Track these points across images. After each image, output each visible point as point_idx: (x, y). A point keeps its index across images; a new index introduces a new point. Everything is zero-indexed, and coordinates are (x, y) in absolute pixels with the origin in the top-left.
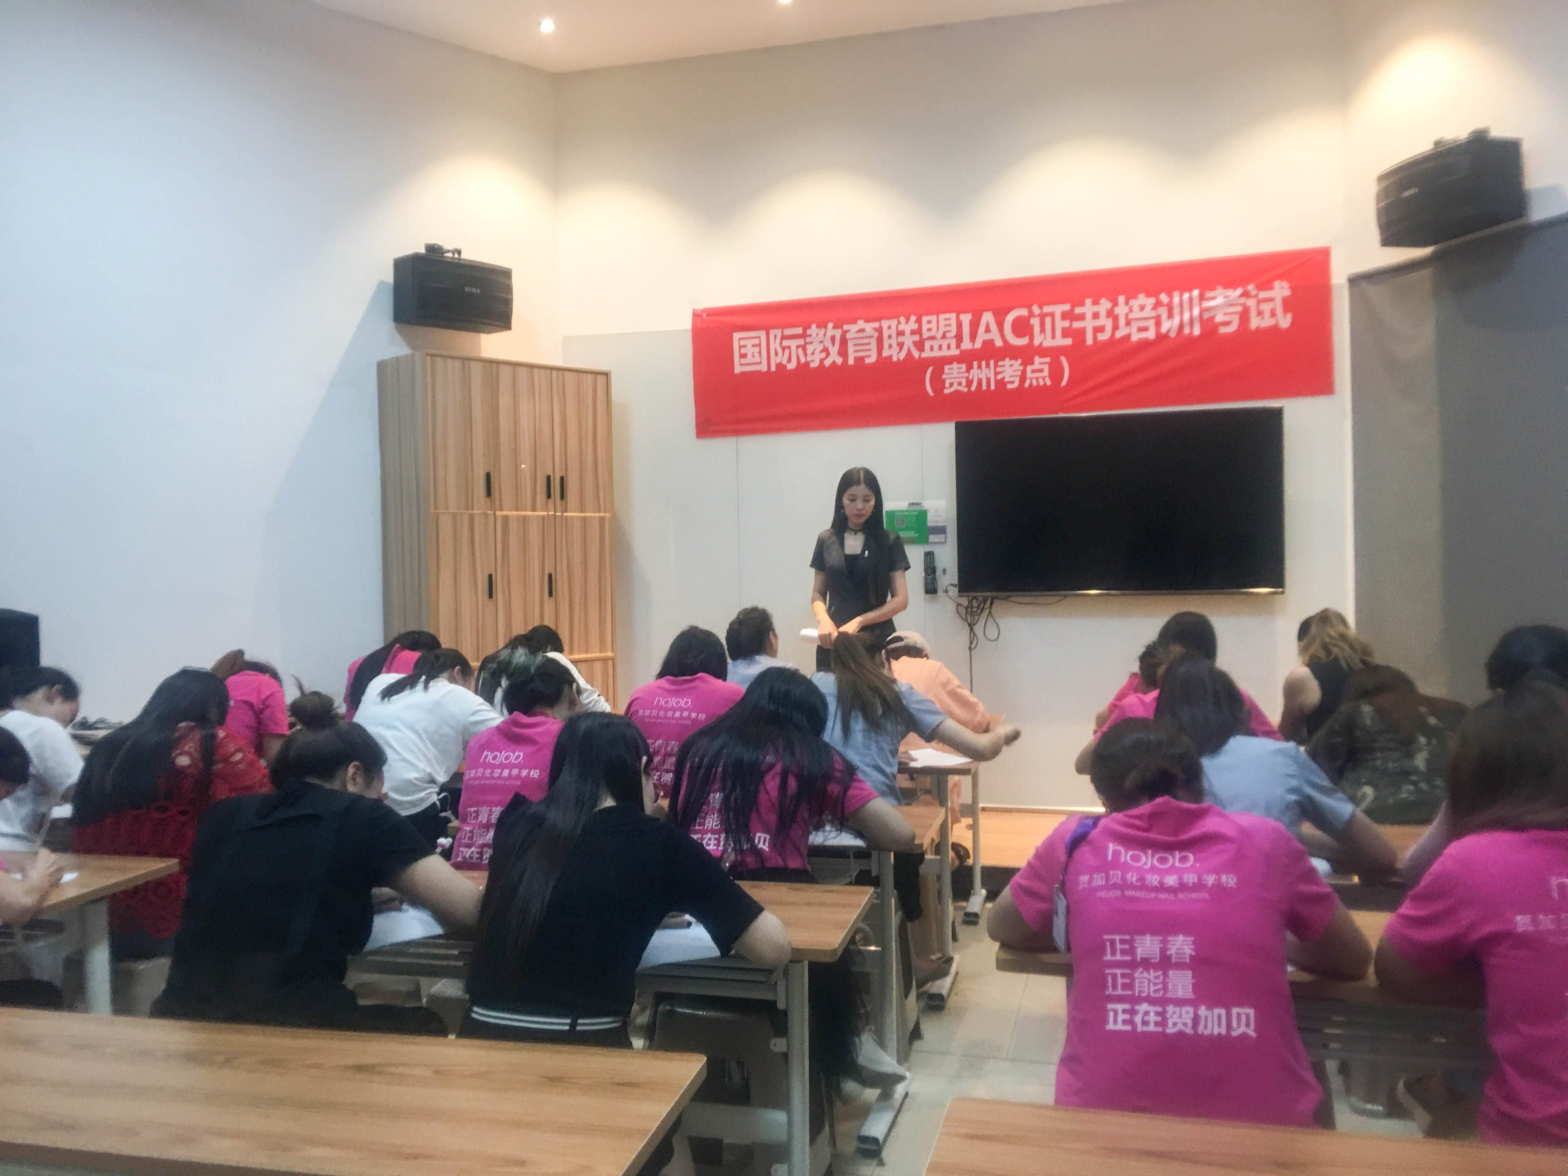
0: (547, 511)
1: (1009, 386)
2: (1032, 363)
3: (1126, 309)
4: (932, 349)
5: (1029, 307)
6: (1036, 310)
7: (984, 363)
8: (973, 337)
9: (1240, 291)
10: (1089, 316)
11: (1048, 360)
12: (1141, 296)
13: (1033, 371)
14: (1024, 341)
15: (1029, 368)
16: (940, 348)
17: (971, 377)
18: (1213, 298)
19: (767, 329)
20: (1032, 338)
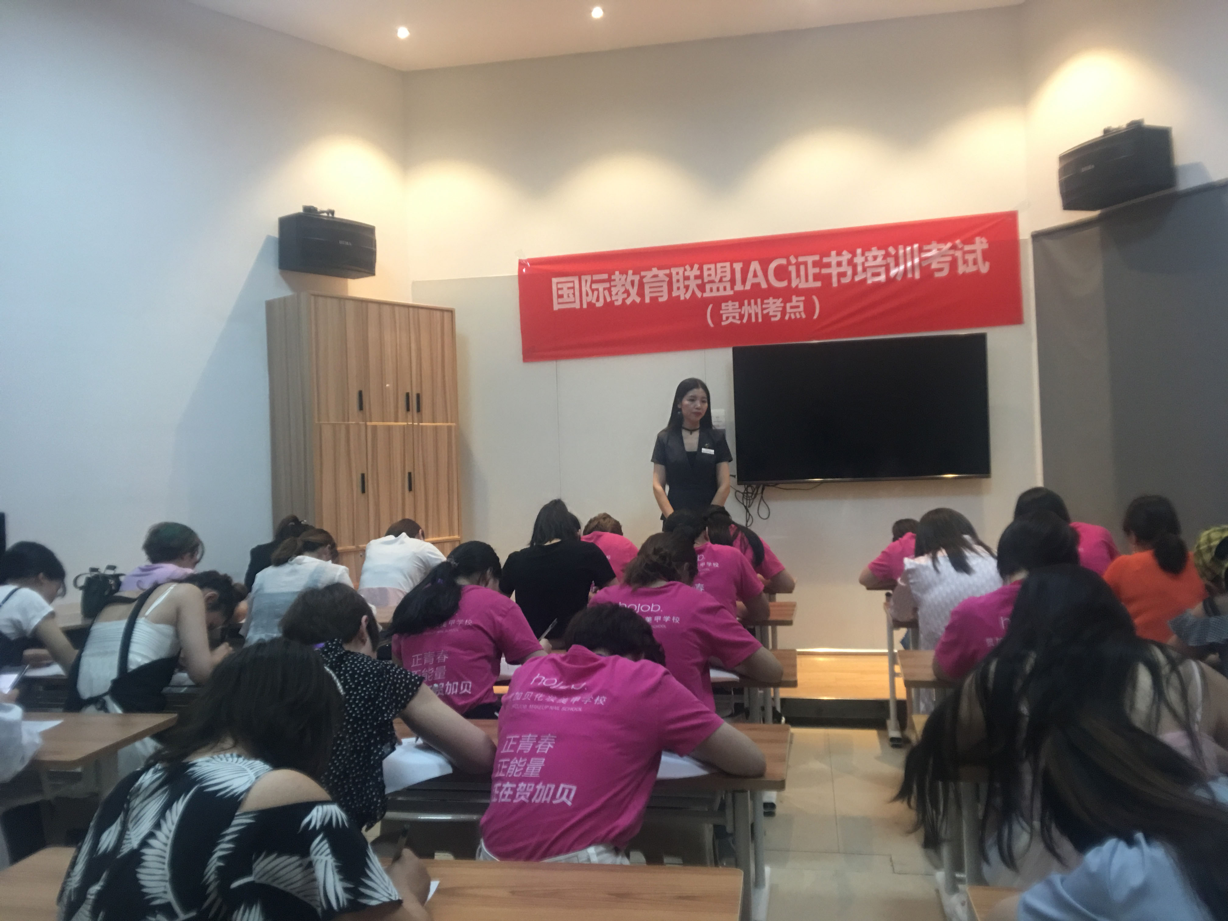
0: (407, 421)
1: (773, 319)
2: (791, 301)
3: (863, 259)
4: (711, 290)
5: (788, 259)
6: (793, 260)
7: (752, 301)
8: (744, 281)
9: (949, 245)
10: (834, 263)
11: (803, 298)
12: (874, 249)
13: (792, 307)
14: (784, 284)
15: (788, 305)
16: (718, 289)
17: (743, 312)
18: (929, 251)
19: (580, 275)
20: (790, 282)
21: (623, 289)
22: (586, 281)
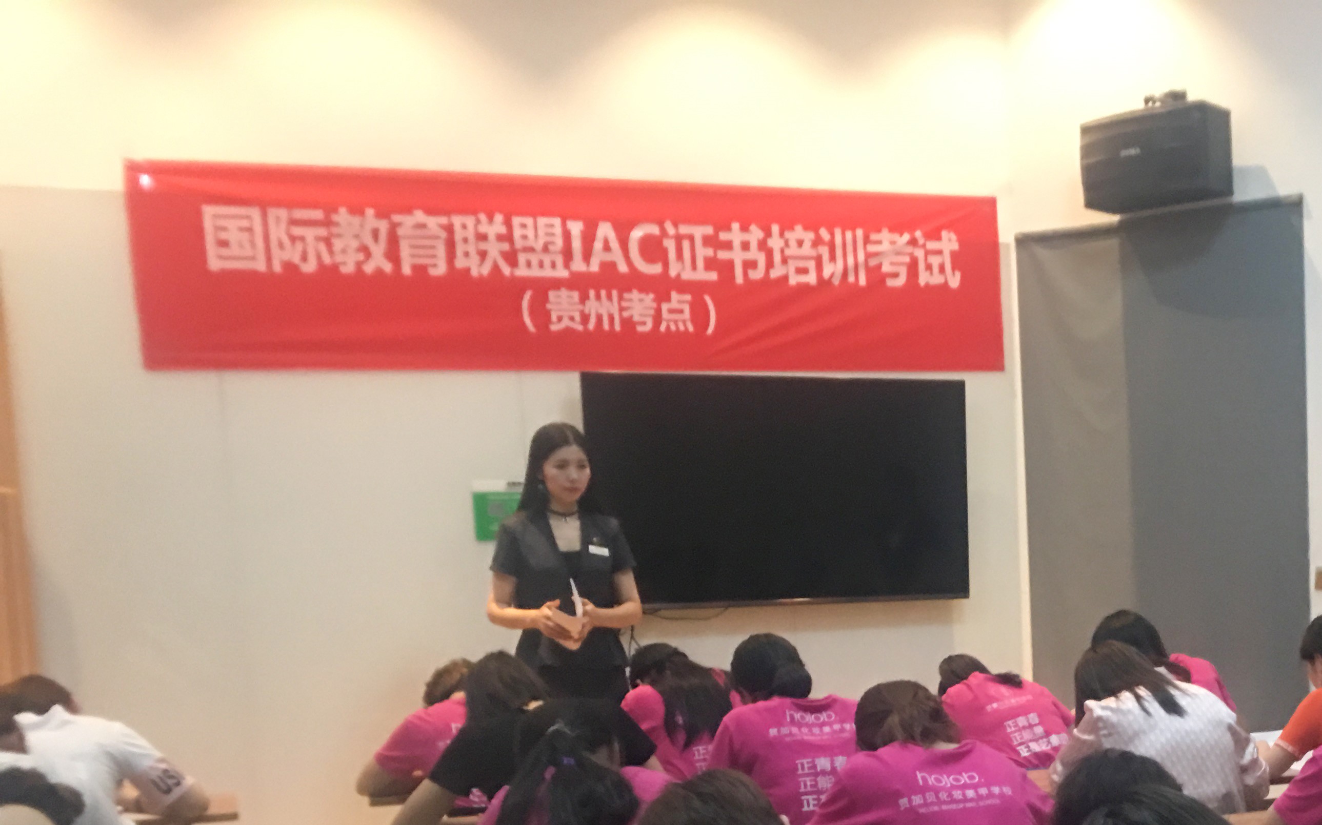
1: (640, 329)
2: (668, 299)
3: (781, 243)
4: (529, 264)
5: (661, 224)
6: (671, 230)
7: (603, 293)
8: (587, 256)
9: (906, 237)
10: (737, 244)
11: (688, 297)
12: (799, 228)
13: (671, 311)
14: (656, 269)
15: (665, 307)
16: (541, 265)
17: (587, 311)
18: (879, 242)
19: (264, 205)
20: (666, 265)
21: (355, 244)
22: (278, 219)
